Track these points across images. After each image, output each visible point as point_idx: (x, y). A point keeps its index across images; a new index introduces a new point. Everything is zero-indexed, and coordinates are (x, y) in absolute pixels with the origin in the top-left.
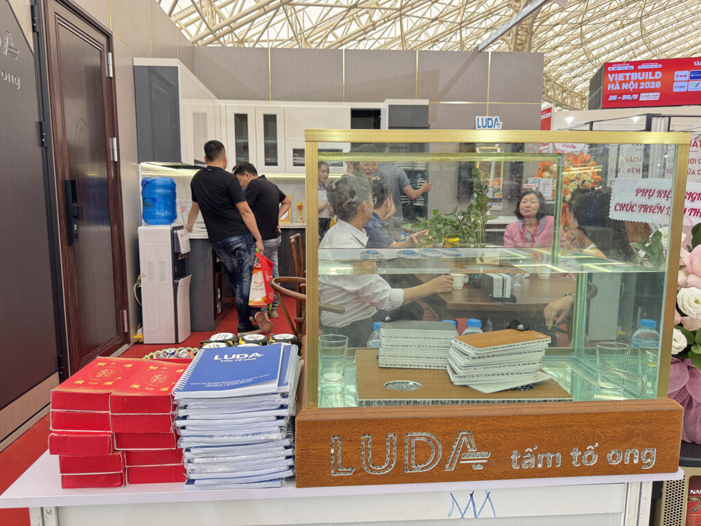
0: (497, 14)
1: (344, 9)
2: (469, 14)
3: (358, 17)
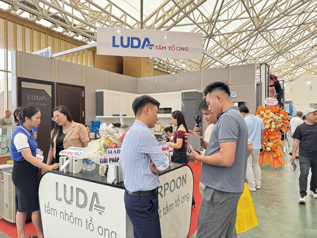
1: (297, 27)
3: (309, 28)
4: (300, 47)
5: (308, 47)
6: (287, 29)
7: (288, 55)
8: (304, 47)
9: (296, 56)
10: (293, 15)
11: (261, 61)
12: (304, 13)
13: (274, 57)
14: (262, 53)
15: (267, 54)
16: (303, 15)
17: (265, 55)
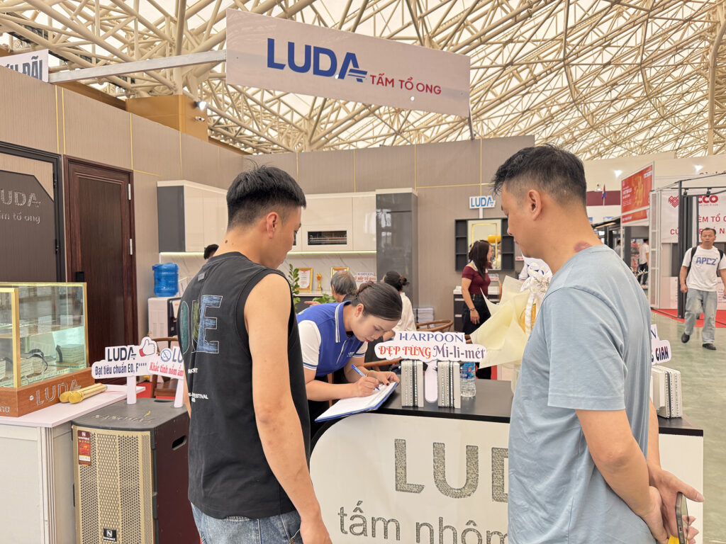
0: (689, 48)
1: (499, 68)
2: (650, 53)
3: (518, 73)
4: (501, 110)
5: (515, 111)
6: (482, 71)
7: (479, 125)
8: (508, 112)
9: (493, 128)
10: (492, 44)
11: (429, 135)
12: (512, 42)
13: (455, 128)
14: (432, 119)
15: (442, 120)
16: (511, 45)
17: (438, 122)
